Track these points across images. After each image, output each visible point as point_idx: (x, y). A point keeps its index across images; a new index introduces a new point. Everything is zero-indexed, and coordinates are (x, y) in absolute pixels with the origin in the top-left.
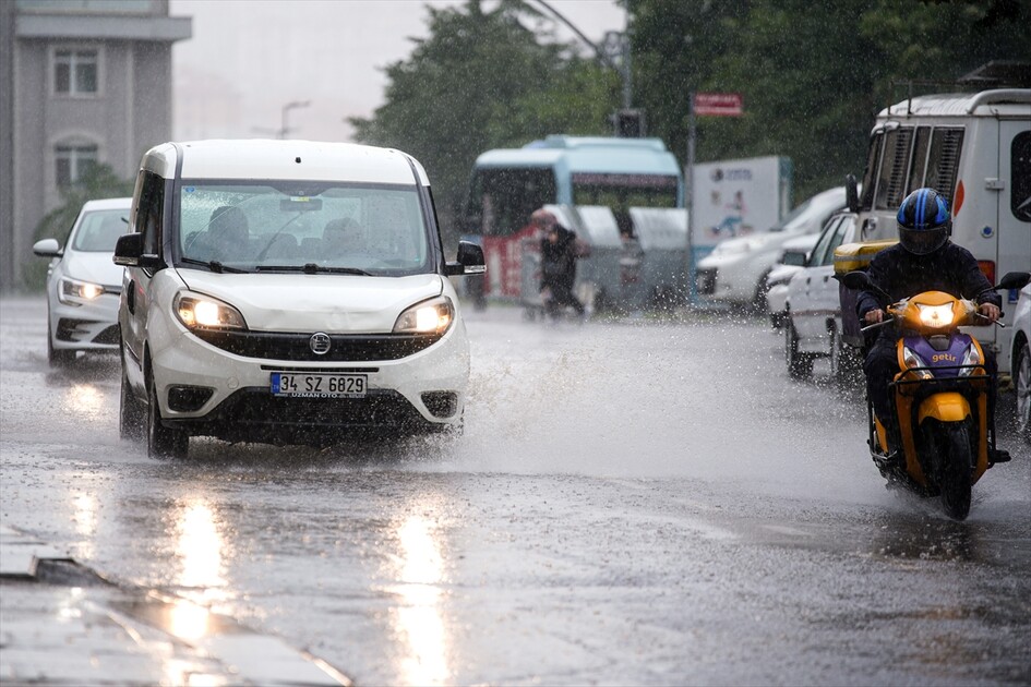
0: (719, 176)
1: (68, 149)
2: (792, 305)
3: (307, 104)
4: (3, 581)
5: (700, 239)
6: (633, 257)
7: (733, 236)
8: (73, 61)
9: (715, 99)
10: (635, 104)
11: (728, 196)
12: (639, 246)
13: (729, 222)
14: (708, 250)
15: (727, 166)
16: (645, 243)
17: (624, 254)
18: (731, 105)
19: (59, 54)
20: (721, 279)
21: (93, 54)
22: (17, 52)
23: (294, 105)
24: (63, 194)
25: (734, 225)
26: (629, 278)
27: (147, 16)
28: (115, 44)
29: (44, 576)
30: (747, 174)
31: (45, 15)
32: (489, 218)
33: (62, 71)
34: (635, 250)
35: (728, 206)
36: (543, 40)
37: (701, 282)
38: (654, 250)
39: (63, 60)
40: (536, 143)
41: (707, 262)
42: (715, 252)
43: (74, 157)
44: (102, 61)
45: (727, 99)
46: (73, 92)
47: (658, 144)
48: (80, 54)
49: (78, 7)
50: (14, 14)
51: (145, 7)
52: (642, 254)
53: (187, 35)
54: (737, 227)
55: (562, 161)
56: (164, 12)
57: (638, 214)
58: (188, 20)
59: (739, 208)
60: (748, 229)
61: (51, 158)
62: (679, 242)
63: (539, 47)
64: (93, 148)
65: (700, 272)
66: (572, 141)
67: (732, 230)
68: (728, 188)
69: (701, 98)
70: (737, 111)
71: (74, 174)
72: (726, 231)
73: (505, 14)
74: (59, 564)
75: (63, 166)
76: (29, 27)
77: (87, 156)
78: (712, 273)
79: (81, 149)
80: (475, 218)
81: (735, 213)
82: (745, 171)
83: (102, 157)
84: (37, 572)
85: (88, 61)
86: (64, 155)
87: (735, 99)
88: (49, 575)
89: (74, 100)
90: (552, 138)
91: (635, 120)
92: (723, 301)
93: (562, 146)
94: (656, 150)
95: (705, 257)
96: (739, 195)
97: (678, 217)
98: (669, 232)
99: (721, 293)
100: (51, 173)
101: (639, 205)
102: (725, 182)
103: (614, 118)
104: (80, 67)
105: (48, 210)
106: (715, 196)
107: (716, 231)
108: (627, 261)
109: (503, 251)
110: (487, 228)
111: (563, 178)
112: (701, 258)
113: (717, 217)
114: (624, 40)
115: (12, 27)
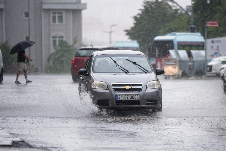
0: (213, 42)
1: (56, 37)
2: (224, 74)
3: (116, 25)
4: (1, 147)
5: (208, 58)
6: (192, 63)
7: (217, 57)
8: (57, 15)
9: (212, 22)
10: (194, 24)
11: (215, 47)
12: (193, 60)
13: (216, 53)
14: (210, 61)
15: (215, 39)
16: (195, 59)
17: (189, 62)
18: (216, 24)
19: (53, 13)
20: (213, 68)
21: (62, 13)
22: (42, 13)
23: (113, 25)
24: (55, 49)
25: (217, 54)
26: (191, 68)
27: (75, 3)
28: (67, 10)
29: (14, 145)
30: (220, 41)
31: (49, 3)
32: (157, 53)
33: (54, 18)
34: (192, 61)
35: (215, 49)
36: (174, 8)
37: (208, 69)
38: (197, 61)
39: (54, 15)
40: (169, 34)
41: (210, 64)
42: (212, 61)
43: (57, 39)
44: (64, 15)
45: (215, 23)
46: (57, 23)
47: (199, 34)
48: (58, 13)
49: (58, 1)
50: (42, 3)
51: (75, 1)
52: (194, 62)
53: (85, 8)
54: (217, 55)
55: (175, 38)
56: (80, 2)
57: (193, 52)
58: (85, 4)
59: (218, 50)
60: (220, 55)
61: (51, 40)
62: (203, 59)
63: (173, 10)
64: (62, 37)
65: (208, 66)
66: (178, 34)
67: (216, 55)
68: (215, 45)
69: (208, 22)
70: (217, 25)
71: (57, 43)
72: (215, 56)
73: (164, 2)
74: (19, 142)
75: (54, 42)
76: (45, 7)
77: (61, 39)
78: (211, 66)
79: (59, 37)
80: (154, 53)
81: (217, 51)
82: (219, 41)
83: (64, 39)
84: (12, 144)
85: (61, 15)
86: (55, 39)
87: (216, 23)
88: (15, 145)
89: (57, 25)
90: (172, 33)
91: (194, 28)
92: (214, 73)
93: (175, 35)
94: (199, 36)
95: (209, 62)
96: (218, 47)
97: (203, 53)
98: (201, 56)
99: (213, 71)
100: (52, 43)
101: (194, 49)
102: (215, 44)
103: (189, 28)
104: (58, 16)
105: (51, 53)
106: (212, 47)
107: (212, 56)
108: (190, 64)
109: (161, 61)
110: (157, 56)
111: (175, 43)
112: (208, 63)
113: (212, 52)
114: (191, 8)
115: (41, 6)
